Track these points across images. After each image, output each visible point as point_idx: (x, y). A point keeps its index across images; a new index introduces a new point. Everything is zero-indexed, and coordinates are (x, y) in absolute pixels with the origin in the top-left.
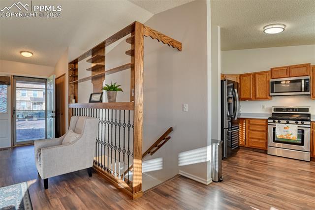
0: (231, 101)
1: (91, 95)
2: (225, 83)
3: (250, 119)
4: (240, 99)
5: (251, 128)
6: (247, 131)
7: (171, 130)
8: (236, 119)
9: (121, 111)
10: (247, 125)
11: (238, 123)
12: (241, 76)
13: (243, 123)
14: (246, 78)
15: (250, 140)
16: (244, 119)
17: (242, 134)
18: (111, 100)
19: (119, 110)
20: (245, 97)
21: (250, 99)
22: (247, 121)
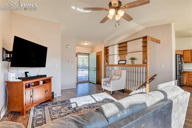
0: (180, 63)
1: (119, 61)
2: (178, 56)
3: (189, 72)
4: (184, 62)
5: (189, 76)
6: (188, 78)
7: (155, 75)
8: (182, 71)
9: (139, 67)
10: (188, 75)
11: (183, 74)
12: (184, 51)
13: (185, 73)
14: (187, 52)
15: (189, 82)
16: (186, 72)
17: (185, 79)
18: (133, 63)
19: (140, 67)
20: (186, 61)
21: (189, 62)
22: (187, 73)
